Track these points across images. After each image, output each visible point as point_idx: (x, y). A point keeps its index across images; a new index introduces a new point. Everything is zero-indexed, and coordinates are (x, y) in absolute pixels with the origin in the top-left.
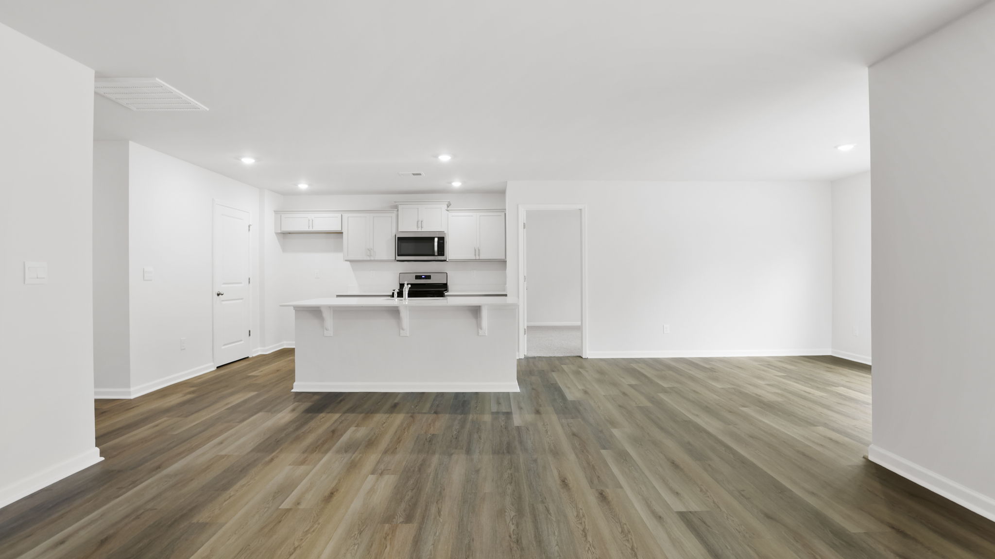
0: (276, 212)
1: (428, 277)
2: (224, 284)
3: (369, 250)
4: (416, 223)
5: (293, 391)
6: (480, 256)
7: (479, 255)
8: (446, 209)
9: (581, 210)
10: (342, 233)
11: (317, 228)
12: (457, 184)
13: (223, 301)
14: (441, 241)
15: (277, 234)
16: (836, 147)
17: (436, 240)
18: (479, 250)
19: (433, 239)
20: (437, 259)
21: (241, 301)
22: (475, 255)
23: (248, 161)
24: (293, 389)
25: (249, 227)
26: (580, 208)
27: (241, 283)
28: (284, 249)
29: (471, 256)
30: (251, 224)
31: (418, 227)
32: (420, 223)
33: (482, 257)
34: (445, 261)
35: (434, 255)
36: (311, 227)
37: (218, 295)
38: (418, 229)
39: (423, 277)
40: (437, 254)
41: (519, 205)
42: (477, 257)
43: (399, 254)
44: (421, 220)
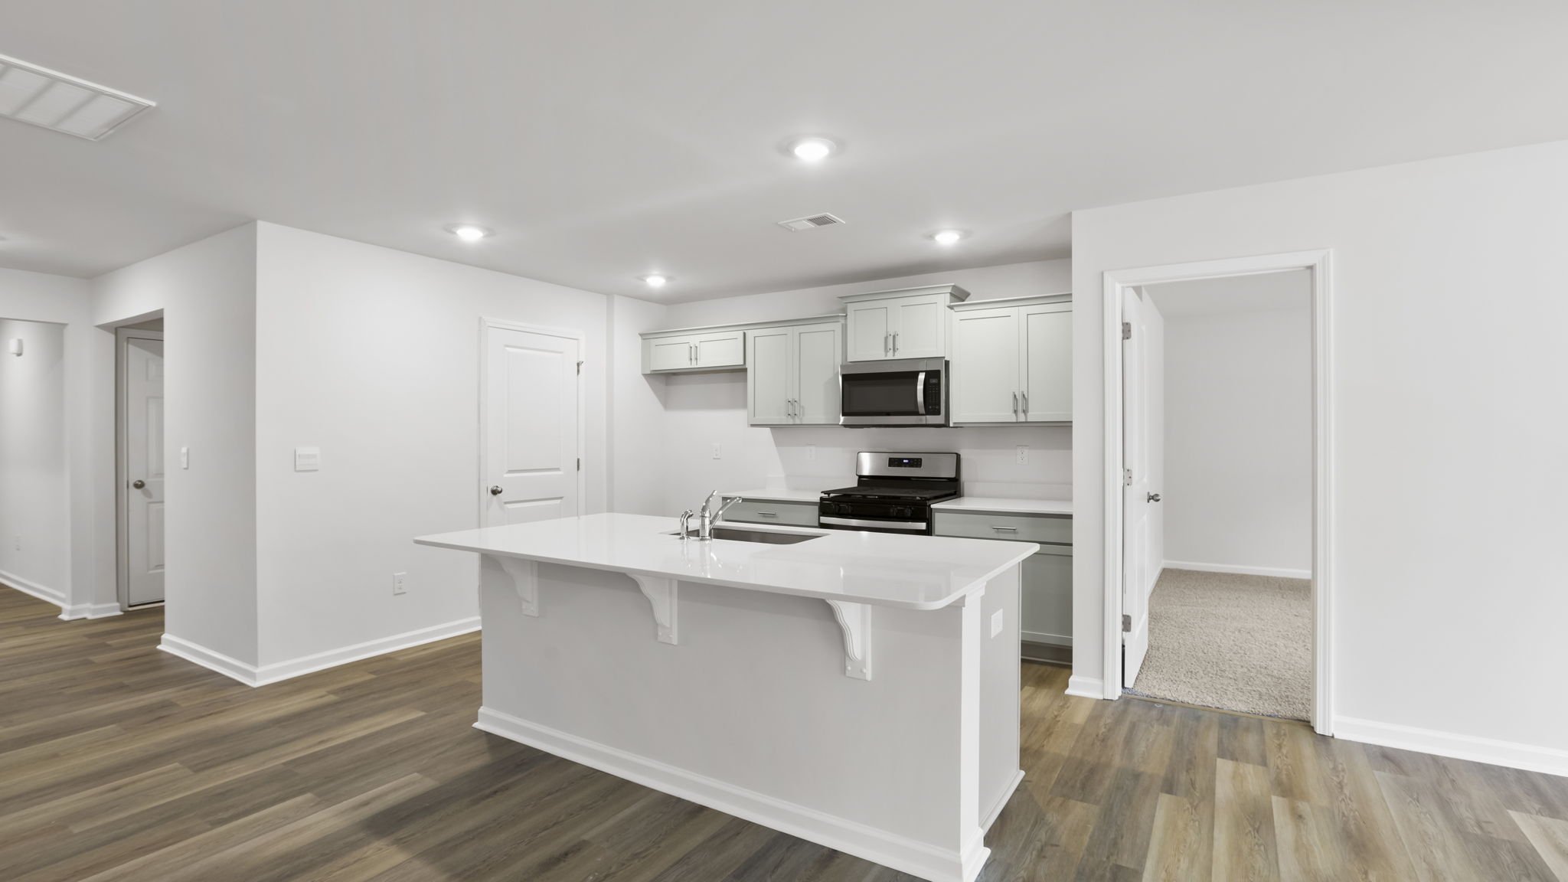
0: (644, 336)
1: (916, 463)
2: (510, 472)
3: (791, 402)
4: (883, 341)
5: (476, 725)
6: (1029, 414)
7: (1025, 412)
8: (948, 303)
9: (1311, 268)
10: (745, 370)
11: (706, 361)
12: (949, 241)
13: (506, 503)
14: (934, 381)
15: (645, 375)
17: (922, 377)
18: (1025, 402)
19: (916, 374)
20: (924, 423)
21: (558, 501)
22: (1015, 412)
23: (470, 234)
24: (476, 720)
25: (578, 365)
26: (1309, 263)
27: (558, 469)
28: (666, 404)
29: (1005, 414)
30: (581, 360)
31: (886, 350)
32: (890, 342)
33: (1033, 416)
34: (946, 425)
35: (916, 413)
36: (694, 361)
37: (495, 492)
38: (886, 355)
39: (905, 461)
40: (922, 410)
41: (1106, 275)
42: (1022, 418)
43: (845, 411)
44: (892, 334)
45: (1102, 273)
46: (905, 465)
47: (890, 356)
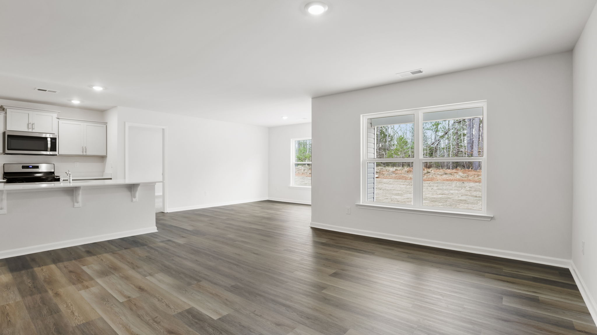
1: (35, 167)
4: (26, 125)
7: (86, 152)
8: (56, 117)
9: (163, 129)
12: (76, 102)
14: (54, 141)
16: (282, 117)
17: (49, 139)
18: (86, 149)
19: (46, 138)
22: (82, 152)
29: (79, 152)
31: (28, 128)
32: (30, 126)
33: (88, 153)
34: (55, 155)
35: (46, 151)
39: (30, 167)
40: (49, 150)
41: (126, 123)
42: (85, 154)
43: (9, 148)
44: (31, 123)
45: (125, 122)
46: (31, 168)
47: (30, 130)
